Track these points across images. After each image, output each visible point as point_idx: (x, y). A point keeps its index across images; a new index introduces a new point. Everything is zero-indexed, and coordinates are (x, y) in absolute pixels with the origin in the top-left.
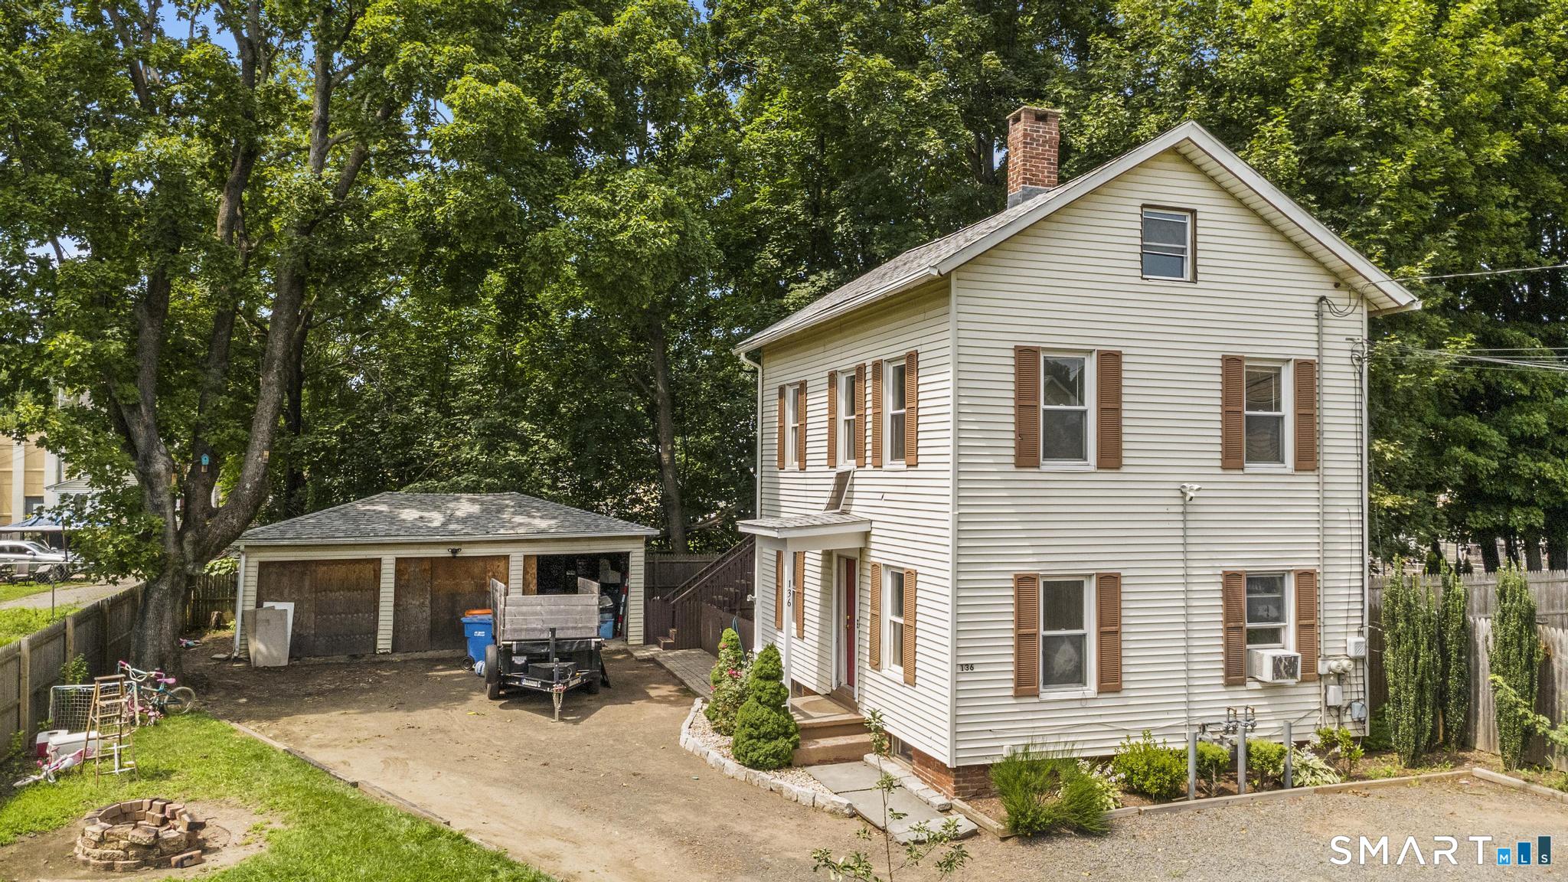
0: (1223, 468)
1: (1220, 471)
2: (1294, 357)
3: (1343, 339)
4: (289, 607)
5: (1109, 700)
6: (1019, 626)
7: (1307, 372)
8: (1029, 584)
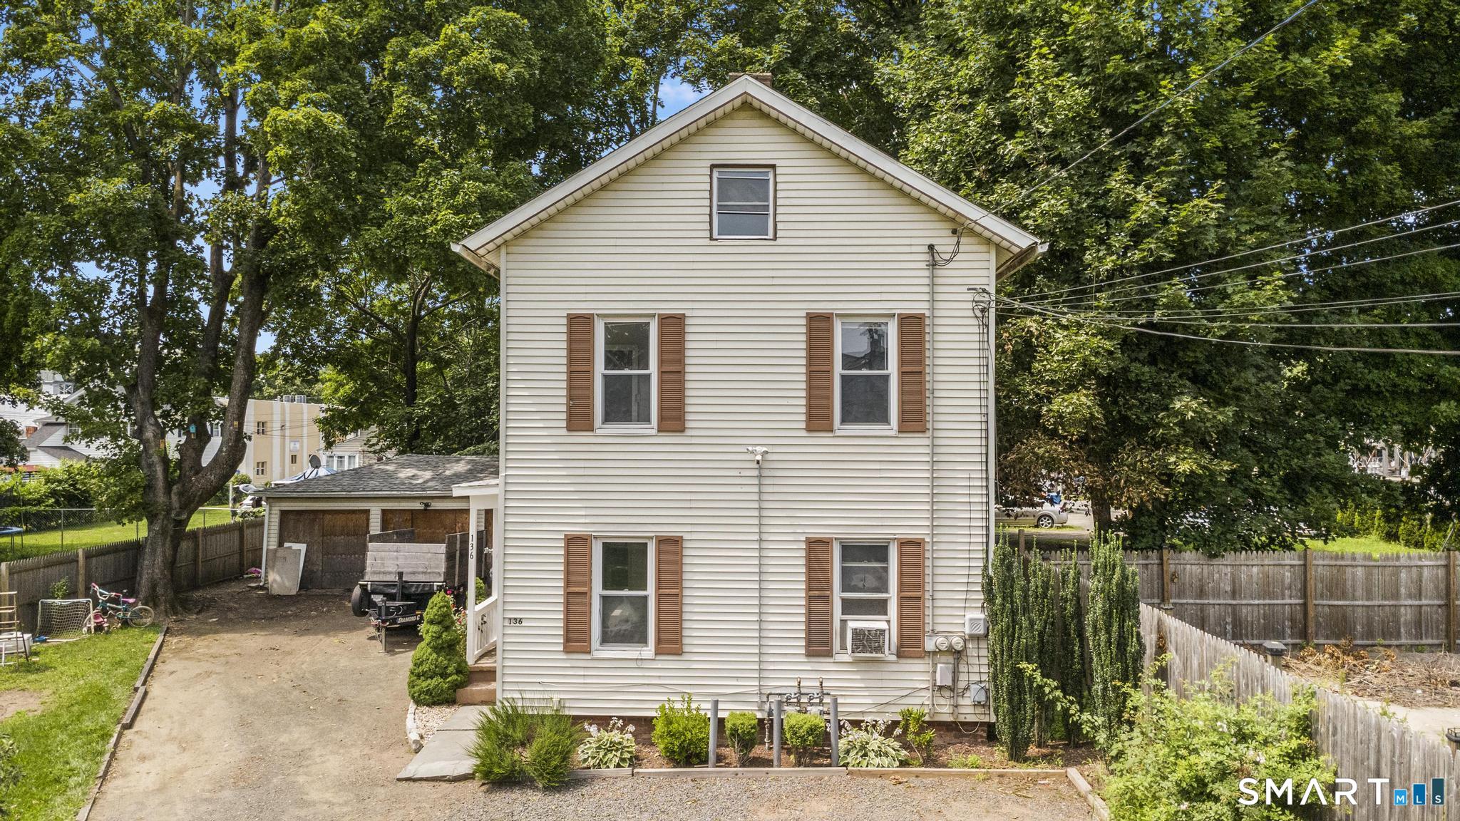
0: (809, 429)
1: (804, 433)
2: (897, 312)
3: (964, 289)
4: (302, 547)
5: (668, 662)
6: (568, 583)
7: (913, 326)
8: (580, 545)
